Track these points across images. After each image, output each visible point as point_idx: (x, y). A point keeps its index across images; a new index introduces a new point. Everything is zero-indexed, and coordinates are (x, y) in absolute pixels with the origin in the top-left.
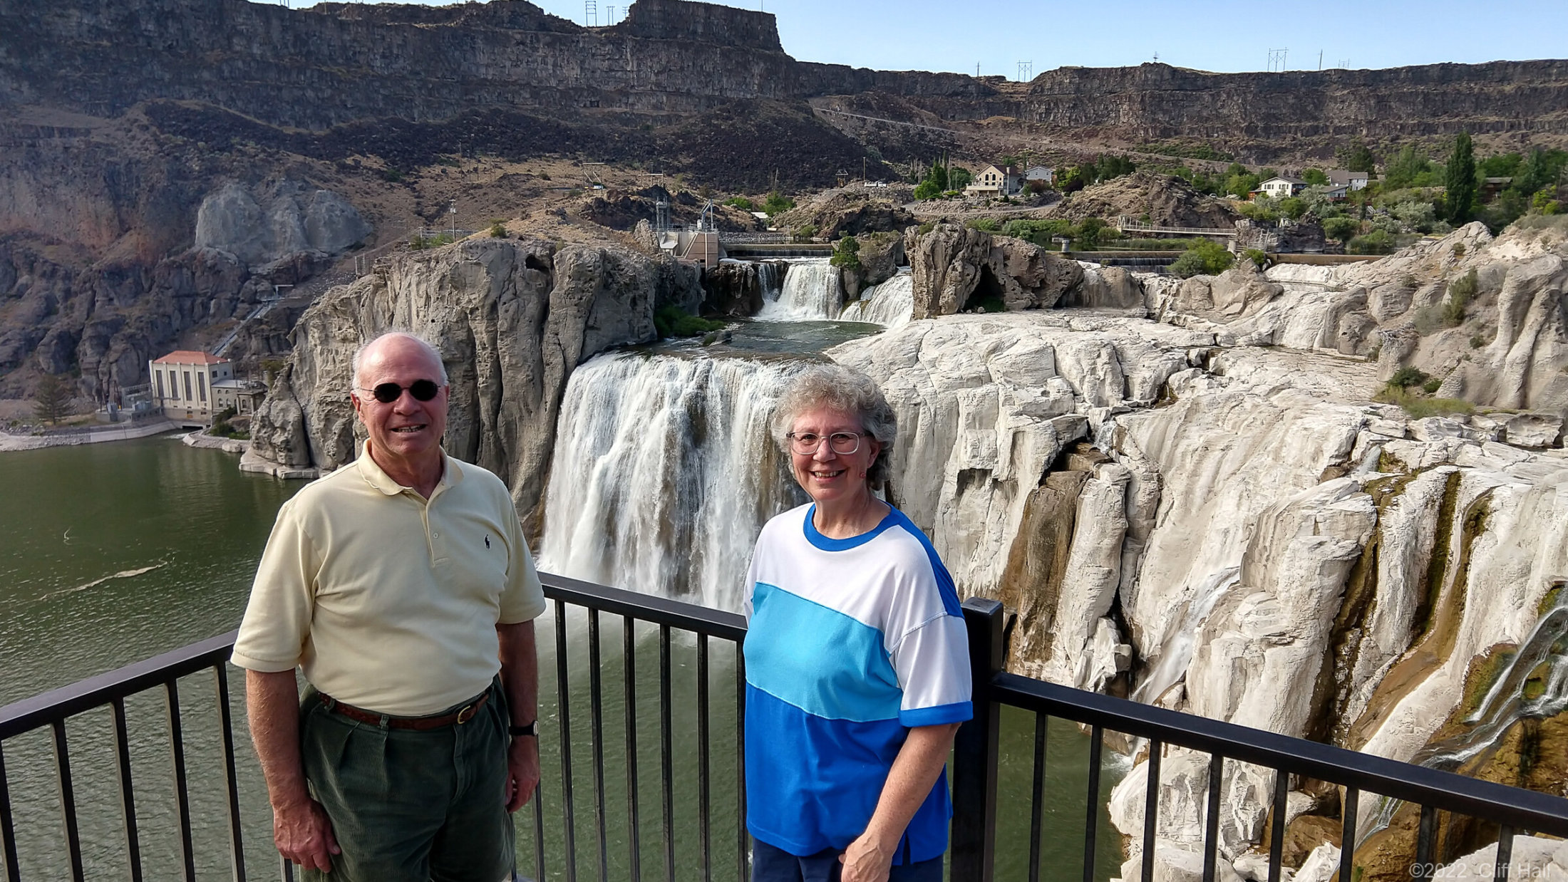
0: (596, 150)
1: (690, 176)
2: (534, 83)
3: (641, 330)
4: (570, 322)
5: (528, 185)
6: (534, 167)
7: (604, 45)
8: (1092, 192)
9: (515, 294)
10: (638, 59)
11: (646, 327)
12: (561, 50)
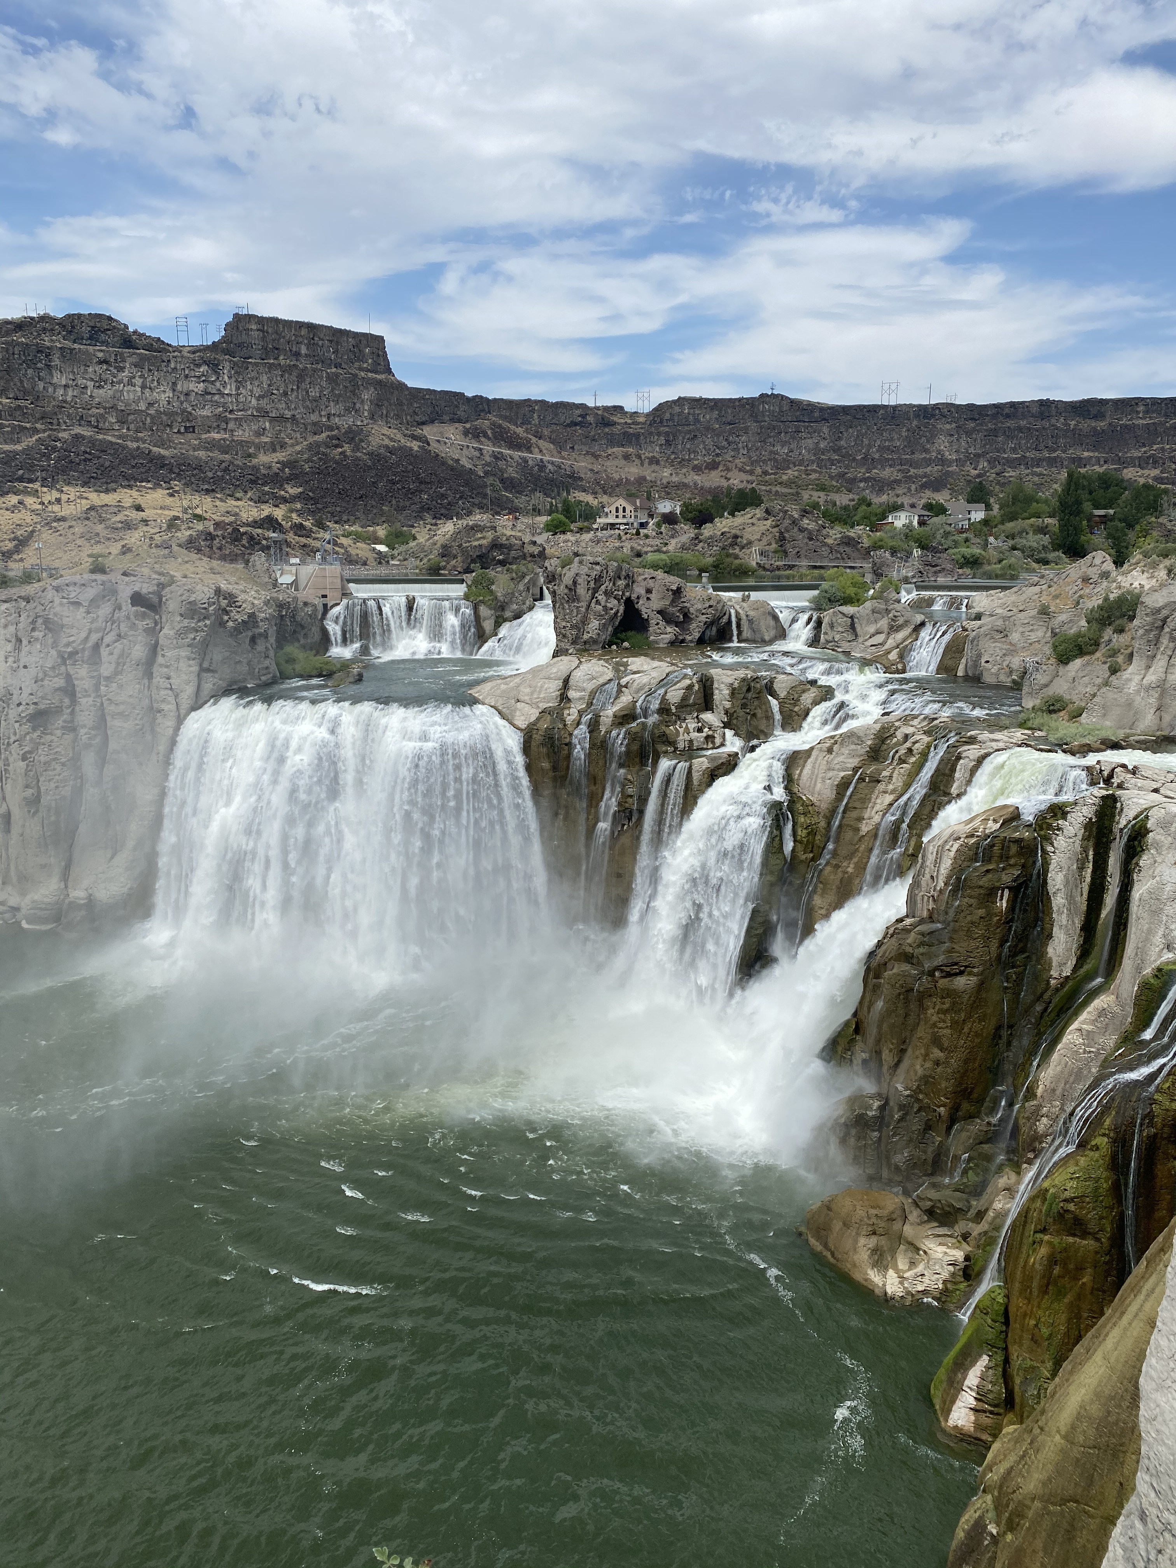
0: (193, 479)
1: (299, 506)
2: (121, 406)
3: (264, 672)
4: (183, 665)
5: (119, 518)
6: (126, 496)
7: (199, 366)
8: (723, 524)
9: (119, 636)
10: (236, 381)
11: (267, 668)
12: (150, 370)
